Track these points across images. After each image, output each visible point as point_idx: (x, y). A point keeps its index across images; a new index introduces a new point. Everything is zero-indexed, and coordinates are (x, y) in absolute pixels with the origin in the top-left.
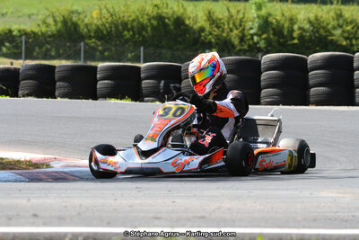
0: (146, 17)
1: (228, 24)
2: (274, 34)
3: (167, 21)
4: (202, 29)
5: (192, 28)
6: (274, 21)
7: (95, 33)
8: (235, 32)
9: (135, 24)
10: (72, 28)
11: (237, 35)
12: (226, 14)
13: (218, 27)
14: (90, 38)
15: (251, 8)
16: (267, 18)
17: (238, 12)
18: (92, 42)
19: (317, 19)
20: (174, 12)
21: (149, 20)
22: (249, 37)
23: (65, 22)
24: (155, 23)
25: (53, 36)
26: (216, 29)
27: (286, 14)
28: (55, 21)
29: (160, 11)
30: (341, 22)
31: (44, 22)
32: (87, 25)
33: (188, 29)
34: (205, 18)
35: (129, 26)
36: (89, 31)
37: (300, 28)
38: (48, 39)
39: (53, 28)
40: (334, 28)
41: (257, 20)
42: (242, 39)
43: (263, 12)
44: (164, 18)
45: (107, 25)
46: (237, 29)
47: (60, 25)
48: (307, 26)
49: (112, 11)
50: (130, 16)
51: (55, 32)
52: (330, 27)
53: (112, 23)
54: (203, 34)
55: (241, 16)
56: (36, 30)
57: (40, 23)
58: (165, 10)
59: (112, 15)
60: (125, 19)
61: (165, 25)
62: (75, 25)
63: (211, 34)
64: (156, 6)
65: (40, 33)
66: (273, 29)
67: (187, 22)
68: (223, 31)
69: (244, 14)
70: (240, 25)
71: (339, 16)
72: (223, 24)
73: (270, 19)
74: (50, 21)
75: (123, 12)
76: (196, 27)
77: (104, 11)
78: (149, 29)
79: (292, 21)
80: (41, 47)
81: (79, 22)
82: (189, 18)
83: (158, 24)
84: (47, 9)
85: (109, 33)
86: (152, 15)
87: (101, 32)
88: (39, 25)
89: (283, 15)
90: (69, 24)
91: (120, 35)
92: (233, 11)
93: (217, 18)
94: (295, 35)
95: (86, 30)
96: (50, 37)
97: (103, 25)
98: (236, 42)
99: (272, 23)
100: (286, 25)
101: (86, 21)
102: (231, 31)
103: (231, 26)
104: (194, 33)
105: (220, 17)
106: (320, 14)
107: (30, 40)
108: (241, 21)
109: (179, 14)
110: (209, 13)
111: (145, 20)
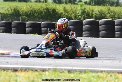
0: (42, 9)
1: (71, 12)
2: (87, 15)
3: (50, 10)
4: (62, 13)
5: (58, 13)
6: (87, 11)
7: (25, 14)
8: (73, 14)
9: (39, 11)
10: (17, 12)
11: (74, 15)
12: (70, 8)
13: (67, 13)
14: (23, 15)
15: (79, 6)
16: (84, 10)
17: (74, 7)
18: (24, 17)
19: (101, 11)
20: (52, 7)
21: (44, 10)
22: (78, 16)
23: (15, 10)
24: (46, 11)
25: (10, 14)
26: (66, 13)
27: (91, 9)
28: (11, 9)
29: (47, 7)
30: (109, 12)
31: (8, 10)
32: (22, 11)
33: (57, 13)
34: (63, 9)
35: (37, 12)
36: (23, 13)
37: (95, 14)
38: (9, 16)
39: (10, 12)
40: (107, 14)
41: (80, 10)
42: (75, 17)
43: (83, 8)
44: (49, 9)
45: (29, 11)
46: (74, 13)
47: (13, 11)
48: (98, 13)
49: (31, 6)
50: (37, 8)
51: (11, 13)
52: (106, 13)
53: (31, 10)
54: (62, 15)
55: (75, 9)
56: (5, 12)
57: (6, 10)
58: (49, 7)
59: (31, 8)
60: (36, 9)
61: (49, 12)
62: (18, 11)
63: (65, 15)
64: (46, 5)
65: (6, 14)
66: (86, 14)
67: (57, 11)
68: (69, 14)
69: (76, 8)
70: (75, 12)
71: (109, 10)
72: (69, 11)
73: (85, 10)
74: (10, 9)
75: (35, 7)
76: (60, 12)
77: (28, 6)
78: (44, 13)
79: (93, 11)
80: (6, 18)
81: (19, 10)
82: (57, 10)
83: (47, 11)
84: (8, 5)
85: (30, 14)
86: (45, 8)
87: (27, 13)
88: (6, 11)
89: (90, 9)
90: (16, 10)
91: (33, 15)
92: (73, 8)
93: (67, 10)
94: (94, 16)
95: (22, 13)
96: (9, 15)
97: (28, 11)
98: (73, 18)
99: (86, 12)
100: (91, 13)
101: (22, 10)
102: (72, 14)
103: (72, 12)
104: (59, 15)
105: (68, 9)
106: (102, 9)
107: (3, 16)
108: (75, 11)
109: (54, 8)
110: (64, 7)
111: (42, 10)
